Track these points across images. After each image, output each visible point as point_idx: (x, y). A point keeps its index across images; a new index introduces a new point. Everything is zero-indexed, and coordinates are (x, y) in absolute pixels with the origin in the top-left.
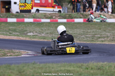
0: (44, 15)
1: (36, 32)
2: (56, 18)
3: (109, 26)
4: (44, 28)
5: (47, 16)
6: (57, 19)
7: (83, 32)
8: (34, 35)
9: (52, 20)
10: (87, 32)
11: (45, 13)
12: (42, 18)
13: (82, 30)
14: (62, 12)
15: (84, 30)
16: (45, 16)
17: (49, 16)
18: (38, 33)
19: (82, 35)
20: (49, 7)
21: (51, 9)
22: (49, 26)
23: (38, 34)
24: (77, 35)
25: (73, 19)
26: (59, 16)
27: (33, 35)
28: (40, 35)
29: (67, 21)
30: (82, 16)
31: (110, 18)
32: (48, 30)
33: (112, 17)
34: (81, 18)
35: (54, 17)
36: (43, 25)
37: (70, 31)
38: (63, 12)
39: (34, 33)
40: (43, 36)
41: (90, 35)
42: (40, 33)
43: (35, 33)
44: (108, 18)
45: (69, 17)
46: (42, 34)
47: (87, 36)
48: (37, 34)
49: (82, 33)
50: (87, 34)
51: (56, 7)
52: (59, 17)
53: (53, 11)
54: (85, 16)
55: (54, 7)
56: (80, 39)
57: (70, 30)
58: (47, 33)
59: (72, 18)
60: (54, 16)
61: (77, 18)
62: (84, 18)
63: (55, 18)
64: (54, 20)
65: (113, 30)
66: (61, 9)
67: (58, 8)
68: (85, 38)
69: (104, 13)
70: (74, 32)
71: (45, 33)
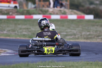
3: (72, 23)
4: (3, 25)
5: (3, 12)
6: (14, 15)
11: (1, 9)
14: (18, 8)
16: (1, 12)
17: (6, 12)
20: (4, 2)
21: (6, 5)
22: (7, 23)
25: (32, 16)
26: (17, 12)
28: (2, 33)
29: (25, 17)
31: (71, 14)
32: (8, 27)
33: (73, 13)
35: (11, 13)
37: (32, 29)
38: (20, 8)
40: (6, 34)
42: (1, 30)
45: (27, 13)
51: (12, 2)
52: (16, 14)
53: (9, 7)
55: (9, 2)
57: (31, 27)
58: (9, 31)
61: (36, 14)
62: (43, 14)
64: (11, 16)
66: (17, 5)
67: (14, 3)
69: (64, 9)
71: (6, 30)
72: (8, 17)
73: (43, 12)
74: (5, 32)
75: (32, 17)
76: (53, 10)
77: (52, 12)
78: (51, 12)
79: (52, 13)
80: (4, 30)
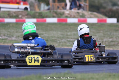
0: (8, 13)
1: (4, 35)
2: (23, 17)
3: (92, 27)
4: (11, 30)
5: (11, 15)
6: (24, 19)
7: (62, 34)
8: (3, 39)
9: (18, 19)
10: (67, 35)
11: (9, 11)
12: (5, 17)
13: (59, 33)
14: (29, 10)
15: (62, 33)
16: (9, 15)
17: (14, 15)
18: (7, 36)
19: (62, 39)
20: (13, 3)
21: (16, 6)
22: (16, 27)
23: (7, 38)
24: (55, 38)
25: (45, 19)
26: (27, 15)
27: (1, 39)
28: (10, 39)
29: (37, 21)
30: (55, 15)
31: (91, 17)
32: (17, 32)
33: (92, 16)
34: (54, 17)
35: (20, 16)
36: (9, 26)
37: (45, 34)
38: (31, 10)
39: (1, 37)
40: (14, 40)
41: (71, 38)
42: (9, 36)
43: (3, 37)
44: (88, 17)
45: (39, 16)
46: (12, 37)
47: (69, 40)
48: (5, 37)
49: (62, 36)
50: (68, 38)
51: (22, 3)
52: (26, 17)
53: (18, 8)
54: (59, 15)
55: (19, 3)
56: (61, 44)
57: (44, 32)
58: (19, 36)
59: (43, 17)
60: (20, 14)
61: (50, 17)
62: (58, 17)
63: (21, 18)
64: (21, 19)
65: (98, 33)
66: (28, 6)
67: (24, 4)
68: (67, 42)
69: (82, 11)
70: (51, 35)
71: (15, 36)
72: (17, 21)
73: (58, 15)
74: (13, 38)
75: (45, 21)
76: (70, 12)
77: (69, 14)
78: (67, 15)
79: (69, 16)
80: (13, 36)
